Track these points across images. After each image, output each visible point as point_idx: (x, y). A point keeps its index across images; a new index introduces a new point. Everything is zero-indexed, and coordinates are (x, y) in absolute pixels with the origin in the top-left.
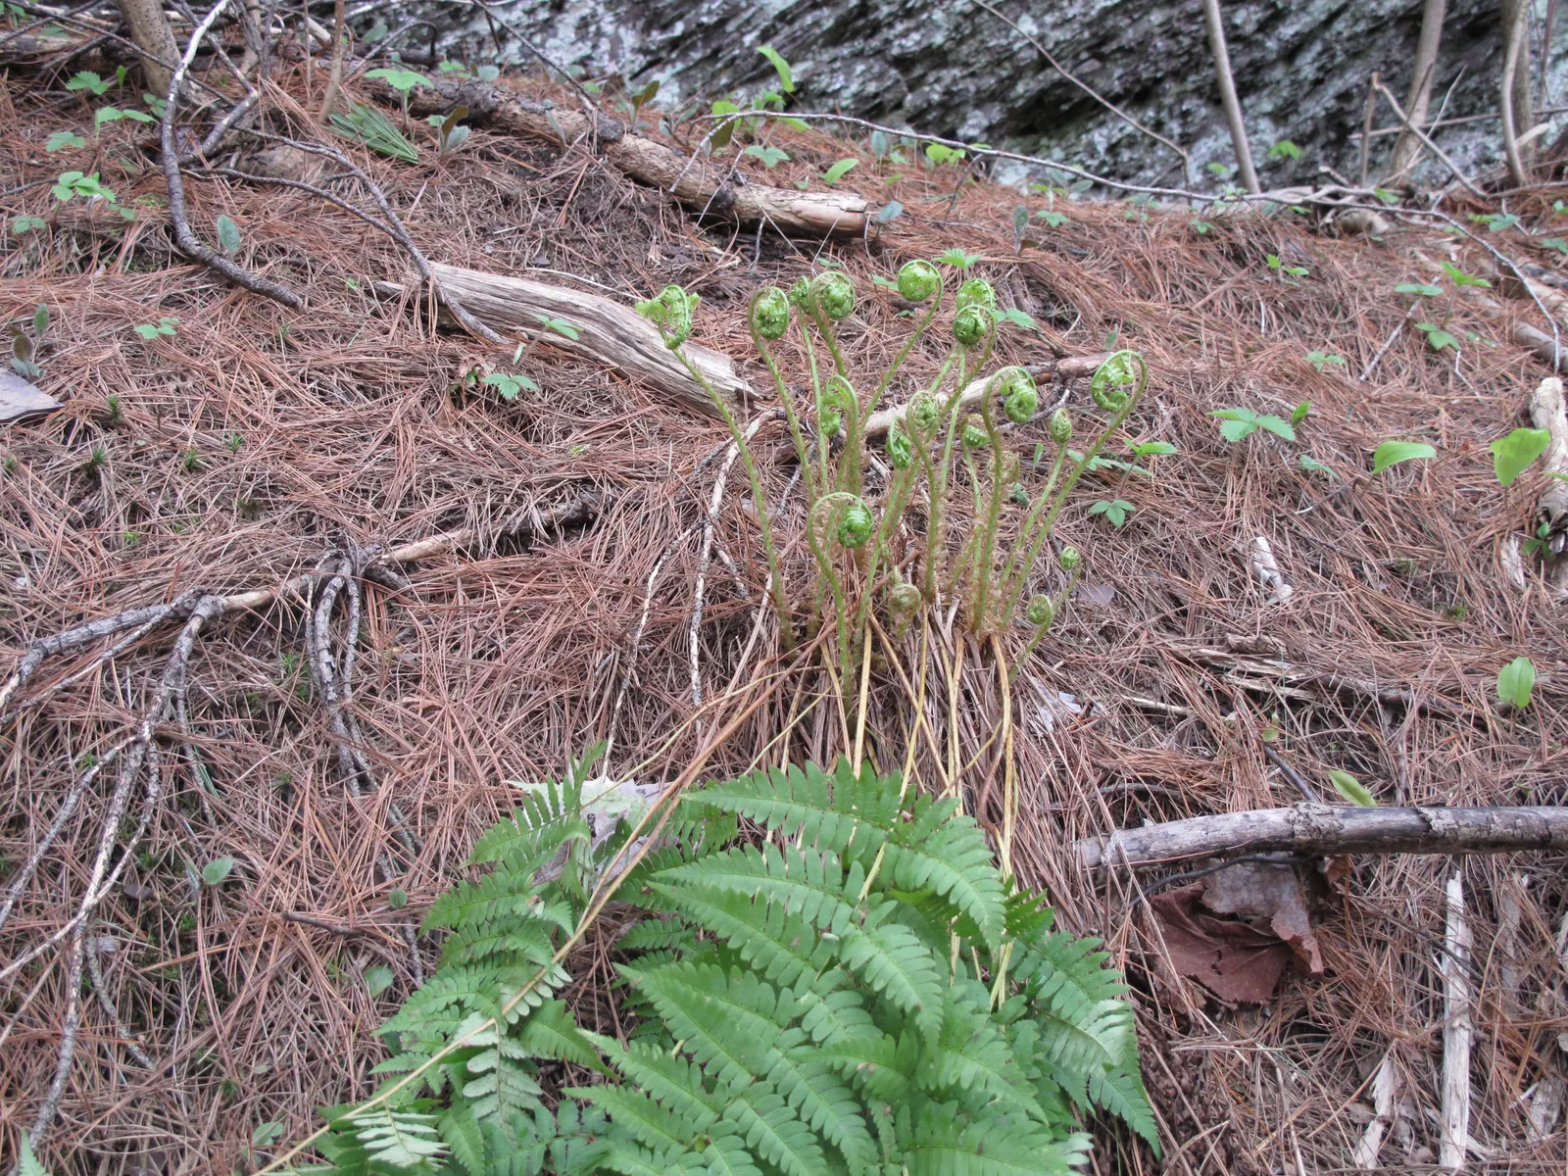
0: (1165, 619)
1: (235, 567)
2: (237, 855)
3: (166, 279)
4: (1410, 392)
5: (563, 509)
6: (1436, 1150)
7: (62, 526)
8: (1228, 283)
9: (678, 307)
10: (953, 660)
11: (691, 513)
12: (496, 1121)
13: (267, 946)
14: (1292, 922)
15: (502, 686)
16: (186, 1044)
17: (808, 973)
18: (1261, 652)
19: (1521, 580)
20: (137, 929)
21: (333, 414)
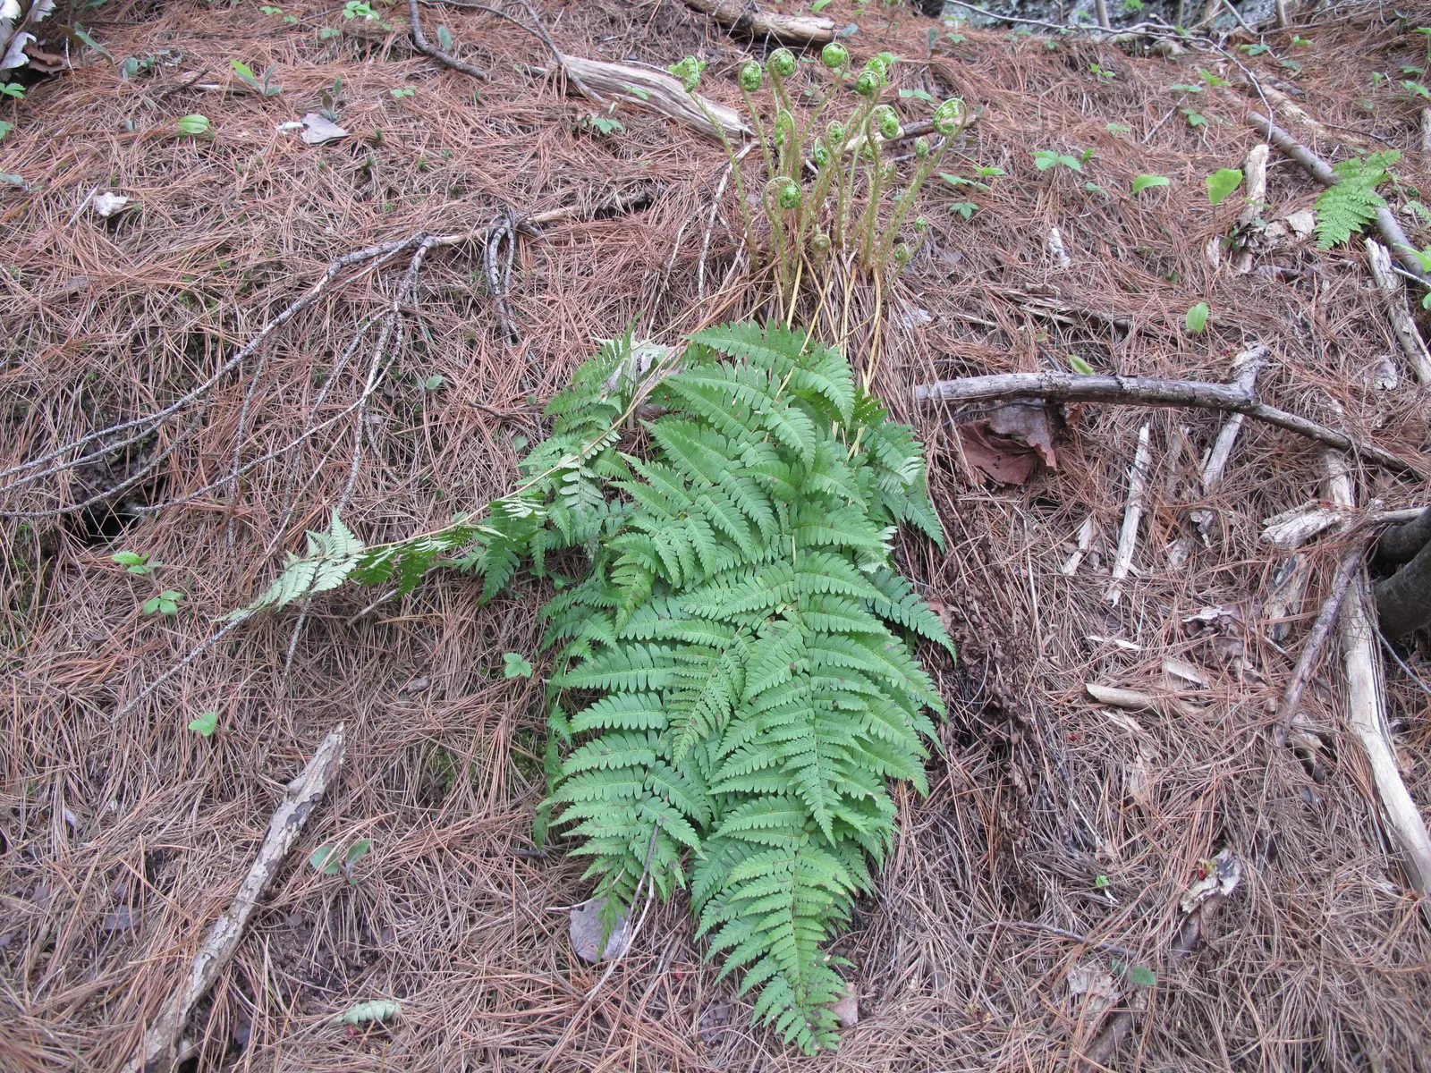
0: (989, 273)
1: (446, 221)
2: (445, 375)
3: (409, 65)
4: (1173, 152)
5: (635, 196)
6: (1111, 570)
7: (350, 200)
8: (1065, 81)
9: (692, 68)
10: (849, 280)
11: (708, 199)
12: (578, 508)
13: (460, 423)
14: (1040, 437)
15: (594, 291)
16: (417, 472)
17: (745, 431)
18: (1044, 293)
19: (1216, 261)
20: (392, 412)
21: (503, 141)
